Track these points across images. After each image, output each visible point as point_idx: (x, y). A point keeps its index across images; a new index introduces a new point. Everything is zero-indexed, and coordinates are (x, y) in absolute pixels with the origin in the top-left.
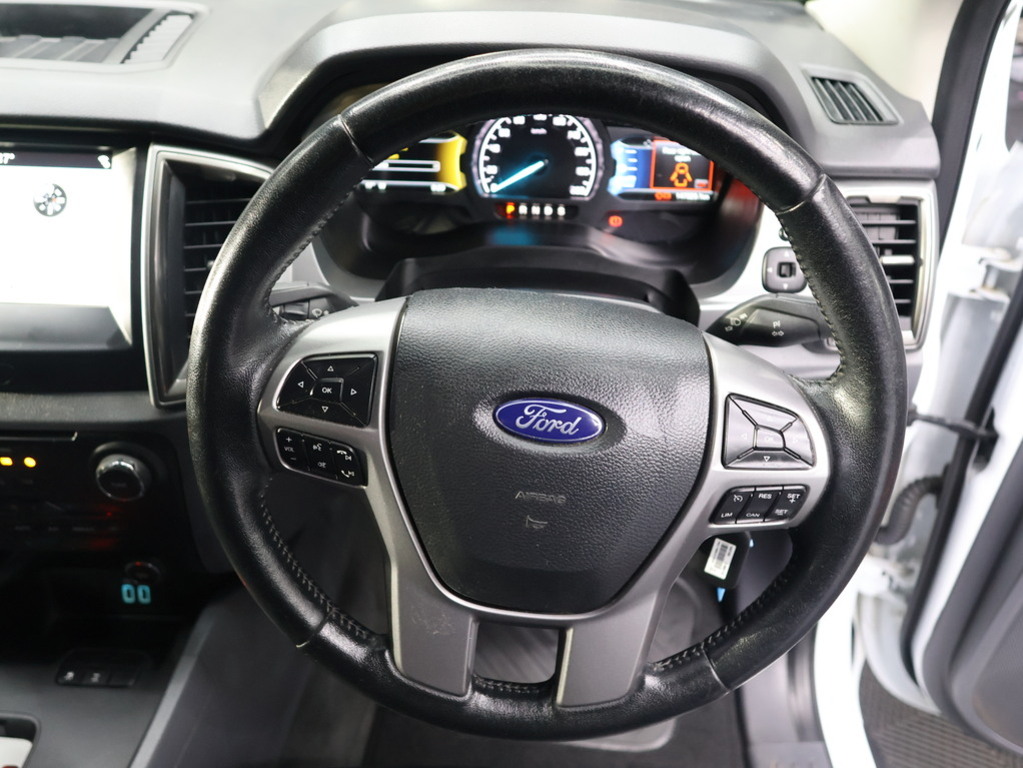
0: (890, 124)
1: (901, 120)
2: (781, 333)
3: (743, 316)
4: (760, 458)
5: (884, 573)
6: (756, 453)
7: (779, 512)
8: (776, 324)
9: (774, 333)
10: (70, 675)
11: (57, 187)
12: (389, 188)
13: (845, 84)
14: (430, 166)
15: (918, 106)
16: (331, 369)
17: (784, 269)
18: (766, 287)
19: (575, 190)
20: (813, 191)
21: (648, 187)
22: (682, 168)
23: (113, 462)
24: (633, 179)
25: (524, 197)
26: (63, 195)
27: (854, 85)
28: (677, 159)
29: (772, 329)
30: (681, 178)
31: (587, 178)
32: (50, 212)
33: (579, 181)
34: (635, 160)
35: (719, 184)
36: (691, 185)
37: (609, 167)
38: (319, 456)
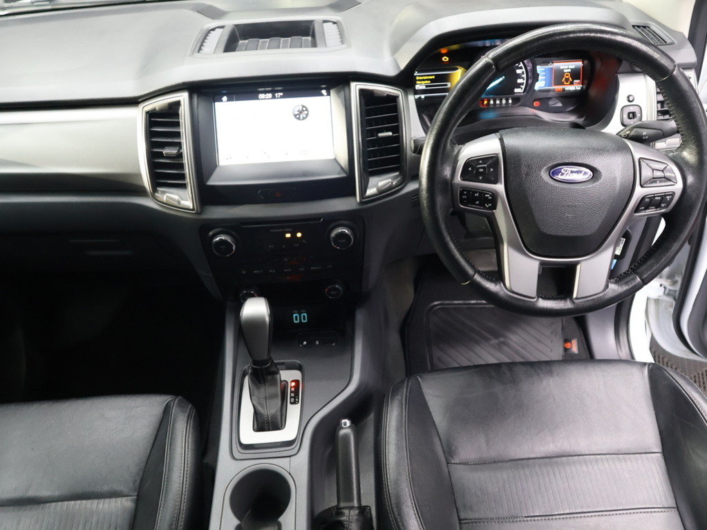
0: (671, 44)
1: (675, 41)
2: (647, 137)
3: (628, 133)
4: (656, 182)
5: (661, 285)
6: (654, 180)
7: (663, 205)
8: (644, 133)
9: (644, 138)
10: (305, 343)
11: (303, 106)
12: (425, 97)
13: (644, 27)
14: (446, 85)
15: (682, 34)
16: (481, 162)
17: (631, 115)
18: (623, 125)
19: (517, 90)
20: (673, 70)
21: (551, 86)
22: (567, 75)
23: (340, 230)
24: (544, 82)
25: (492, 96)
26: (307, 110)
27: (648, 27)
28: (565, 71)
29: (643, 136)
30: (567, 80)
31: (522, 84)
32: (301, 118)
33: (519, 86)
34: (544, 73)
35: (586, 82)
36: (572, 83)
37: (535, 77)
38: (477, 199)
